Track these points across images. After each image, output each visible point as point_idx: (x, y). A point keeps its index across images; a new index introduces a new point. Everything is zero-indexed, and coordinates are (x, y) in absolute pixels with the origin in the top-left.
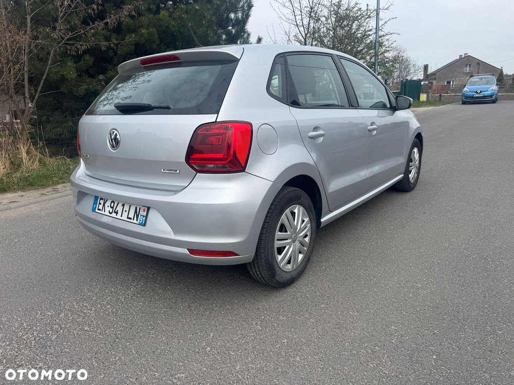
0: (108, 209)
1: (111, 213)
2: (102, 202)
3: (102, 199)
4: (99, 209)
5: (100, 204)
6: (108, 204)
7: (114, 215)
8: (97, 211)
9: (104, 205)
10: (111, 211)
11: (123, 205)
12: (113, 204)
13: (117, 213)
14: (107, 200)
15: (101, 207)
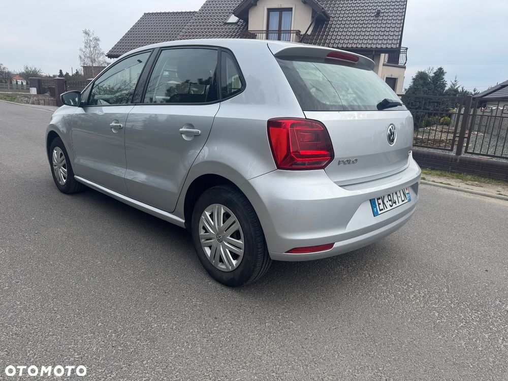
0: (388, 204)
1: (391, 206)
2: (380, 201)
3: (379, 199)
4: (381, 210)
5: (379, 204)
6: (386, 200)
7: (394, 206)
8: (380, 212)
9: (383, 203)
10: (391, 204)
11: (396, 193)
12: (389, 197)
13: (395, 203)
14: (384, 197)
15: (381, 206)
